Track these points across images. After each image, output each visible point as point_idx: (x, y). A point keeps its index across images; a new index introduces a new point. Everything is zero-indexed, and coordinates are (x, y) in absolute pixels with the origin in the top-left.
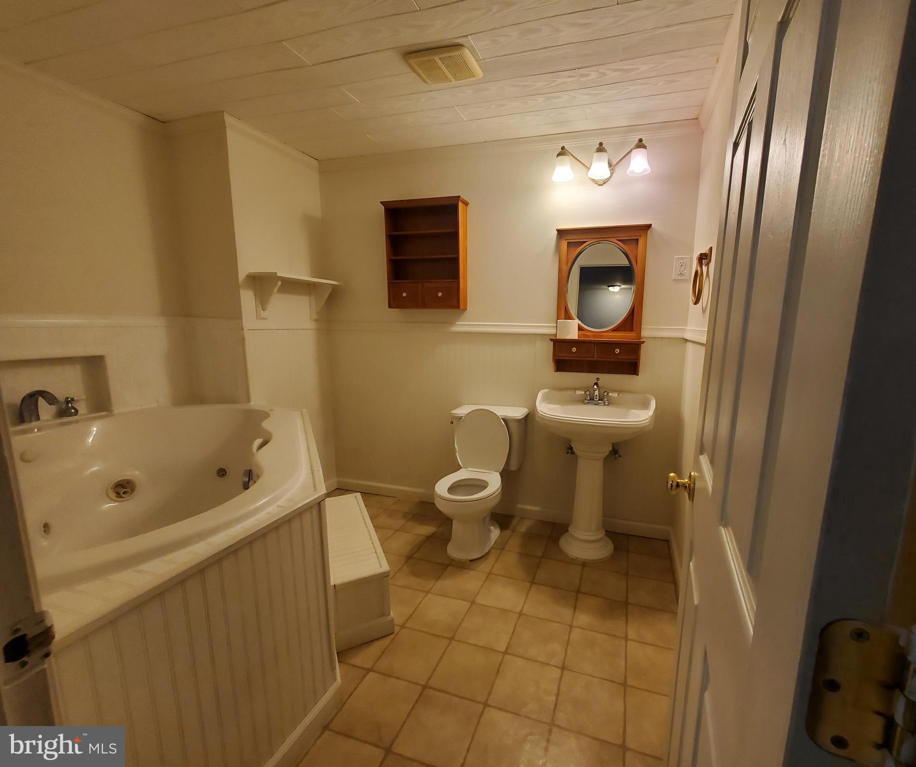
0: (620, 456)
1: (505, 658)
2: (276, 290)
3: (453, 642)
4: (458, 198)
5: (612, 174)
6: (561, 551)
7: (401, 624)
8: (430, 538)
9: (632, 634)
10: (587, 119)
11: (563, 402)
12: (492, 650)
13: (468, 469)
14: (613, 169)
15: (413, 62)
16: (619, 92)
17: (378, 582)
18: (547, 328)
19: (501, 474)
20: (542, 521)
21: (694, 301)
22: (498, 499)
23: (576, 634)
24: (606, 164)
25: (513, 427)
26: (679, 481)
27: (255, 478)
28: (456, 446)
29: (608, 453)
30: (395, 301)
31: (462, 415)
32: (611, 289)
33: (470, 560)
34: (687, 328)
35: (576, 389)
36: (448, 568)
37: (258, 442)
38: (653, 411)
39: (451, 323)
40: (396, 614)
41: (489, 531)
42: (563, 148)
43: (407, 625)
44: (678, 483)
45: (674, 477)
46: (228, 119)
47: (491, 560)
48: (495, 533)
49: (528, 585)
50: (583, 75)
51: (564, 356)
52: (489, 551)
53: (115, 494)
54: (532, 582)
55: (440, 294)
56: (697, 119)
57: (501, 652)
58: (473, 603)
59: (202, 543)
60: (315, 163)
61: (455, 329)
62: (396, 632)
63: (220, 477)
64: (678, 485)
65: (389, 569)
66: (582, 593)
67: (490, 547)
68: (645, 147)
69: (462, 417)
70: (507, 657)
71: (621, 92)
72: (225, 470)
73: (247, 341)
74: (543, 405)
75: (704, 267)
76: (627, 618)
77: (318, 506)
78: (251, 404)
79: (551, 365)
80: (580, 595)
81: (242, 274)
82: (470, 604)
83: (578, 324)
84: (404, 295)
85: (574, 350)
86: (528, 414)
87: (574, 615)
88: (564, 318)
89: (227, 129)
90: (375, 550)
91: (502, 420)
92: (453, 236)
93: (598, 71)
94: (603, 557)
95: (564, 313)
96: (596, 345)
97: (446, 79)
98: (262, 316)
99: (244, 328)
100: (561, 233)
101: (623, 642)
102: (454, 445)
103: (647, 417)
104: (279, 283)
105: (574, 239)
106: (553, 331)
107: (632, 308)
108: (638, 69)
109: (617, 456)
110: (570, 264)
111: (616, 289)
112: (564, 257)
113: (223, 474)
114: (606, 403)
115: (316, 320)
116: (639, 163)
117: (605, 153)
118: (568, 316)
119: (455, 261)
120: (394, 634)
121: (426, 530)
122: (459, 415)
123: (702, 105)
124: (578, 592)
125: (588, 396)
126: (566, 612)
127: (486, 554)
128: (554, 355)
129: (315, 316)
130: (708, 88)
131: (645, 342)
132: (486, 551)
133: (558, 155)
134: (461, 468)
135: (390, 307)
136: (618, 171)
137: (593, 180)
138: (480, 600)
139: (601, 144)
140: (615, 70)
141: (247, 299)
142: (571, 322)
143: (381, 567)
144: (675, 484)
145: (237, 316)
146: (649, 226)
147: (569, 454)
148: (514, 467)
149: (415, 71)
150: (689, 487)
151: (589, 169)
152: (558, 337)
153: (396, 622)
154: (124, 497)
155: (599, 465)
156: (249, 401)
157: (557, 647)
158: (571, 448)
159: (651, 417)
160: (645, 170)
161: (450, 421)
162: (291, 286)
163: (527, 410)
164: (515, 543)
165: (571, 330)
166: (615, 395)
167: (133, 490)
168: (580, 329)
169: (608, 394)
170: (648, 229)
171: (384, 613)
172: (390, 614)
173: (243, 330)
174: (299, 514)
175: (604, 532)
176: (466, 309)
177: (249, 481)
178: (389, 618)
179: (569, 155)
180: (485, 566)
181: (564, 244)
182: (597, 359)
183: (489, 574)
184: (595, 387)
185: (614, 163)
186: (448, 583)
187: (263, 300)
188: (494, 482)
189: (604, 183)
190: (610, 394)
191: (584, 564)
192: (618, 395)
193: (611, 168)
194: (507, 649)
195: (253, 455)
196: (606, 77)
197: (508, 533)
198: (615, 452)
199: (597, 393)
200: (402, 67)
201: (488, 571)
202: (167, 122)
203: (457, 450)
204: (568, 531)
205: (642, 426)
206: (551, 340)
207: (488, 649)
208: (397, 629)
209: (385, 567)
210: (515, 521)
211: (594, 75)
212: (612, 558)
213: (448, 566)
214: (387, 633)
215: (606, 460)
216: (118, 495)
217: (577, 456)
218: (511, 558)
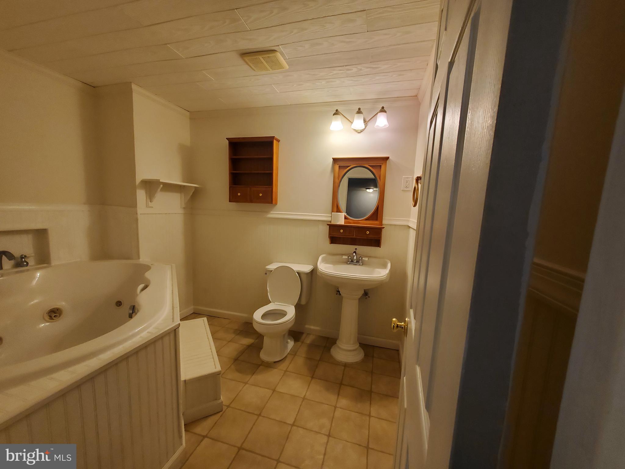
0: (369, 297)
1: (292, 429)
2: (159, 190)
3: (260, 418)
4: (273, 138)
5: (366, 127)
6: (331, 357)
7: (228, 405)
8: (249, 347)
9: (373, 414)
10: (351, 94)
11: (335, 263)
12: (285, 423)
13: (275, 303)
14: (366, 124)
15: (247, 59)
16: (370, 80)
17: (214, 377)
18: (325, 217)
19: (295, 307)
20: (321, 336)
21: (414, 205)
22: (293, 323)
23: (338, 413)
24: (362, 121)
25: (304, 278)
26: (398, 323)
27: (136, 311)
28: (268, 289)
29: (362, 295)
30: (233, 198)
31: (272, 269)
32: (368, 190)
33: (274, 362)
34: (410, 219)
35: (343, 255)
36: (260, 367)
37: (141, 286)
38: (389, 270)
39: (267, 212)
40: (224, 398)
41: (287, 342)
42: (337, 110)
43: (231, 406)
44: (397, 325)
45: (395, 321)
46: (134, 87)
47: (287, 362)
48: (291, 344)
49: (310, 379)
50: (348, 70)
51: (336, 235)
52: (286, 357)
53: (49, 317)
54: (312, 377)
55: (261, 195)
56: (417, 96)
57: (290, 424)
58: (274, 391)
59: (95, 359)
60: (188, 113)
61: (270, 216)
62: (224, 410)
63: (118, 306)
64: (397, 326)
65: (221, 370)
66: (343, 385)
67: (287, 353)
68: (385, 112)
69: (273, 270)
70: (294, 428)
71: (371, 79)
72: (121, 302)
73: (139, 221)
74: (322, 264)
75: (419, 184)
76: (371, 402)
77: (175, 331)
78: (140, 260)
79: (328, 240)
80: (342, 386)
81: (138, 180)
82: (272, 391)
83: (345, 215)
84: (239, 194)
85: (342, 231)
86: (313, 269)
87: (338, 399)
88: (336, 211)
89: (133, 92)
90: (213, 356)
91: (296, 273)
92: (270, 160)
93: (356, 68)
94: (358, 360)
95: (336, 208)
96: (355, 228)
97: (266, 69)
98: (150, 206)
99: (138, 213)
100: (335, 160)
101: (368, 418)
102: (267, 288)
103: (385, 274)
104: (162, 186)
105: (343, 164)
106: (329, 219)
107: (378, 206)
108: (379, 67)
109: (367, 296)
110: (340, 179)
111: (371, 190)
112: (337, 175)
113: (119, 305)
114: (361, 264)
115: (184, 208)
116: (382, 121)
117: (362, 114)
118: (339, 210)
119: (271, 175)
120: (223, 412)
121: (247, 341)
122: (270, 269)
123: (419, 89)
124: (341, 384)
125: (350, 259)
126: (332, 398)
127: (285, 357)
128: (330, 234)
129: (184, 206)
130: (422, 79)
131: (384, 227)
132: (284, 357)
133: (334, 114)
134: (271, 302)
135: (230, 201)
136: (370, 124)
137: (355, 130)
138: (279, 389)
139: (359, 109)
140: (368, 68)
141: (141, 195)
142: (340, 214)
143: (216, 368)
144: (395, 326)
145: (134, 205)
146: (388, 158)
147: (338, 295)
148: (303, 302)
149: (247, 64)
150: (404, 328)
151: (352, 123)
152: (333, 223)
153: (224, 403)
154: (54, 319)
155: (356, 302)
156: (139, 258)
157: (325, 421)
158: (339, 292)
159: (388, 274)
160: (385, 125)
161: (265, 273)
162: (168, 187)
163: (313, 266)
164: (303, 351)
165: (340, 219)
166: (366, 259)
167: (60, 315)
168: (345, 218)
169: (362, 258)
170: (387, 160)
171: (217, 398)
172: (220, 399)
173: (137, 214)
174: (161, 337)
175: (359, 344)
176: (277, 204)
177: (133, 313)
178: (220, 401)
179: (340, 114)
180: (283, 366)
181: (337, 167)
182: (356, 237)
183: (286, 371)
184: (354, 254)
185: (367, 120)
186: (260, 377)
187: (151, 196)
188: (291, 312)
189: (361, 132)
190: (363, 259)
191: (346, 365)
192: (368, 259)
193: (366, 123)
194: (294, 422)
195: (137, 295)
196: (362, 71)
197: (299, 343)
198: (366, 294)
199: (355, 258)
200: (240, 61)
201: (285, 369)
202: (97, 87)
203: (269, 291)
204: (336, 343)
205: (381, 280)
206: (328, 225)
207: (282, 423)
208: (225, 408)
209: (218, 368)
210: (304, 335)
211: (355, 70)
212: (363, 361)
213: (260, 365)
214: (218, 411)
215: (360, 299)
216: (51, 318)
217: (342, 297)
218: (300, 360)
